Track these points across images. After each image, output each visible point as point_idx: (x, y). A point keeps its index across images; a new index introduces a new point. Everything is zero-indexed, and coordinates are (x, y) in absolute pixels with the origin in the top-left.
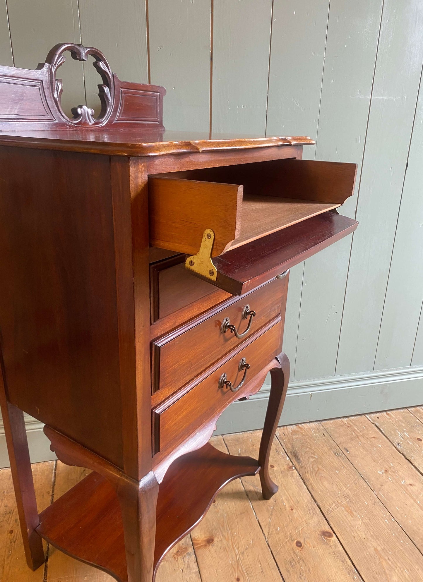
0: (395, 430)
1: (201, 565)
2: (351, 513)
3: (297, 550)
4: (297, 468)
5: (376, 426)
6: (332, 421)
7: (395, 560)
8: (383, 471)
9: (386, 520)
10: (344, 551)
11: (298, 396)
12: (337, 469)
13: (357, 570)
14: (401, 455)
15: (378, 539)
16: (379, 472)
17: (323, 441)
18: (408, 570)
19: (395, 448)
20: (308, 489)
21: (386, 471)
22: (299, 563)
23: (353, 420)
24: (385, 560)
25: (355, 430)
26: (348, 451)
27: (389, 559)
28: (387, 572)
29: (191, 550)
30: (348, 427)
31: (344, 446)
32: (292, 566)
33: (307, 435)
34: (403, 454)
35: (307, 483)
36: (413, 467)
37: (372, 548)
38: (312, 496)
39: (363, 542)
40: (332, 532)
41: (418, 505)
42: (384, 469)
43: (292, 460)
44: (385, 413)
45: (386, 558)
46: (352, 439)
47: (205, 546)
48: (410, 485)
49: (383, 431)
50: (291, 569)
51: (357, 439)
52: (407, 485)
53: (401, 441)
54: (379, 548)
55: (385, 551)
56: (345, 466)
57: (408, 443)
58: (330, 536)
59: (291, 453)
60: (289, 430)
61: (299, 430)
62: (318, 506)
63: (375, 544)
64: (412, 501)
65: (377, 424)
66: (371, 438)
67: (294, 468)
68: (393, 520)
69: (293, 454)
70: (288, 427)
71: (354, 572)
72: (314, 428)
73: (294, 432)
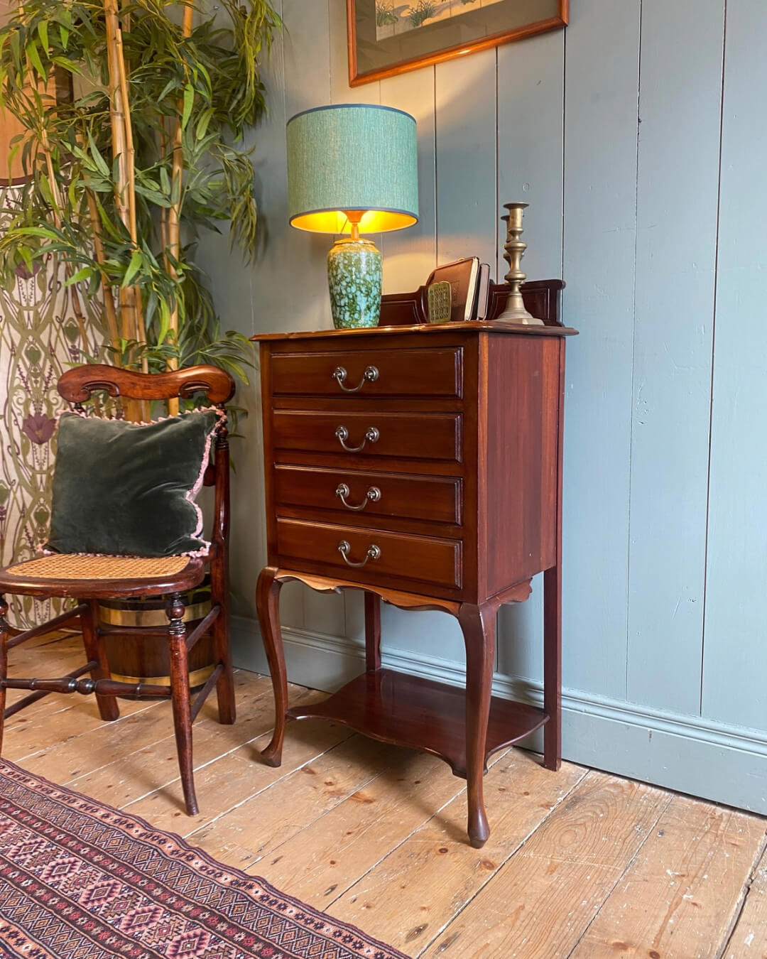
3: (434, 853)
4: (559, 810)
8: (677, 873)
15: (542, 904)
16: (668, 871)
17: (642, 811)
20: (536, 830)
21: (683, 876)
22: (419, 859)
25: (718, 825)
26: (662, 834)
29: (345, 798)
31: (667, 829)
33: (628, 795)
34: (751, 882)
35: (544, 825)
36: (742, 897)
37: (521, 904)
38: (530, 836)
43: (563, 803)
46: (692, 829)
48: (695, 904)
51: (702, 834)
58: (491, 868)
61: (627, 787)
62: (522, 845)
64: (664, 914)
69: (574, 799)
72: (653, 796)
73: (615, 785)
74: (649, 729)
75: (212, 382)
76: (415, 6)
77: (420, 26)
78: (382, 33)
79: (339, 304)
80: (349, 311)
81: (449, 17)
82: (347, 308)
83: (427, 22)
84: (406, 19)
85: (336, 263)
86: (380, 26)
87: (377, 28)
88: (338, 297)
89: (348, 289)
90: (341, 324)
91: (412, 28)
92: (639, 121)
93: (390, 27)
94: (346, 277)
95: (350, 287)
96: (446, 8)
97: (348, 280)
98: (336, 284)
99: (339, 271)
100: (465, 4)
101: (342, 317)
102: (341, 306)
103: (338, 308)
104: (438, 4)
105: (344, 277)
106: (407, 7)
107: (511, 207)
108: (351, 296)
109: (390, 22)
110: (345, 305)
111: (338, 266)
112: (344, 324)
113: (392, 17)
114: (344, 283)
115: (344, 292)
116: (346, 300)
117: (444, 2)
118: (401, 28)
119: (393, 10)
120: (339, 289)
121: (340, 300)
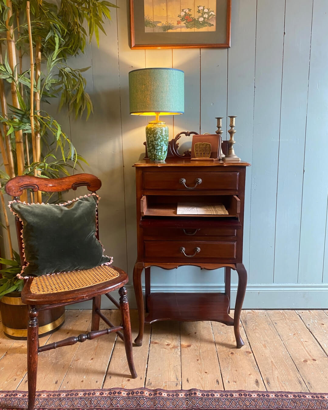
0: (310, 319)
1: (182, 353)
2: (265, 347)
3: (230, 355)
4: (244, 326)
5: (299, 316)
6: (273, 311)
7: (280, 366)
8: (293, 334)
9: (283, 352)
10: (254, 359)
11: (251, 292)
12: (266, 330)
13: (258, 367)
14: (308, 329)
15: (275, 358)
16: (290, 334)
17: (264, 318)
18: (285, 371)
19: (305, 326)
20: (246, 336)
21: (294, 334)
22: (229, 359)
23: (286, 312)
24: (275, 366)
25: (285, 316)
26: (276, 324)
27: (277, 366)
28: (274, 369)
29: (179, 348)
30: (282, 314)
31: (275, 322)
32: (225, 360)
33: (256, 315)
34: (309, 329)
35: (247, 333)
36: (312, 335)
37: (270, 361)
38: (247, 338)
39: (266, 358)
40: (252, 352)
41: (306, 349)
42: (294, 333)
43: (243, 324)
44: (308, 311)
45: (276, 365)
46: (281, 319)
47: (186, 347)
48: (306, 341)
49: (302, 319)
50: (224, 361)
51: (285, 320)
52: (304, 342)
53: (311, 323)
54: (274, 361)
55: (276, 363)
56: (272, 329)
57: (315, 325)
58: (250, 353)
59: (243, 321)
60: (246, 311)
61: (252, 312)
62: (249, 342)
63: (272, 360)
64: (303, 347)
65: (300, 315)
66: (293, 320)
67: (242, 327)
68: (287, 353)
69: (244, 321)
70: (246, 310)
71: (256, 367)
72: (261, 313)
73: (249, 313)
74: (258, 291)
75: (91, 182)
76: (164, 23)
77: (167, 32)
78: (148, 30)
79: (156, 148)
80: (161, 151)
81: (180, 31)
82: (160, 150)
83: (170, 31)
84: (160, 27)
85: (156, 132)
86: (146, 27)
87: (145, 27)
88: (156, 146)
89: (161, 142)
90: (157, 156)
91: (162, 31)
92: (255, 87)
93: (152, 29)
94: (160, 138)
95: (162, 142)
96: (179, 27)
97: (161, 139)
98: (155, 140)
99: (157, 135)
100: (187, 28)
101: (157, 154)
102: (157, 150)
103: (156, 150)
104: (175, 25)
105: (159, 138)
106: (160, 22)
107: (232, 117)
108: (162, 146)
109: (152, 26)
110: (159, 149)
111: (157, 133)
112: (158, 157)
113: (153, 25)
114: (160, 140)
115: (159, 144)
116: (160, 147)
117: (178, 25)
118: (157, 30)
119: (153, 22)
120: (157, 143)
121: (157, 147)
